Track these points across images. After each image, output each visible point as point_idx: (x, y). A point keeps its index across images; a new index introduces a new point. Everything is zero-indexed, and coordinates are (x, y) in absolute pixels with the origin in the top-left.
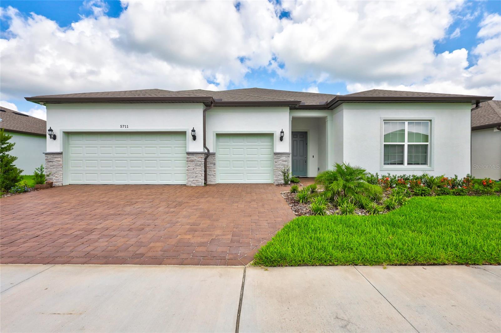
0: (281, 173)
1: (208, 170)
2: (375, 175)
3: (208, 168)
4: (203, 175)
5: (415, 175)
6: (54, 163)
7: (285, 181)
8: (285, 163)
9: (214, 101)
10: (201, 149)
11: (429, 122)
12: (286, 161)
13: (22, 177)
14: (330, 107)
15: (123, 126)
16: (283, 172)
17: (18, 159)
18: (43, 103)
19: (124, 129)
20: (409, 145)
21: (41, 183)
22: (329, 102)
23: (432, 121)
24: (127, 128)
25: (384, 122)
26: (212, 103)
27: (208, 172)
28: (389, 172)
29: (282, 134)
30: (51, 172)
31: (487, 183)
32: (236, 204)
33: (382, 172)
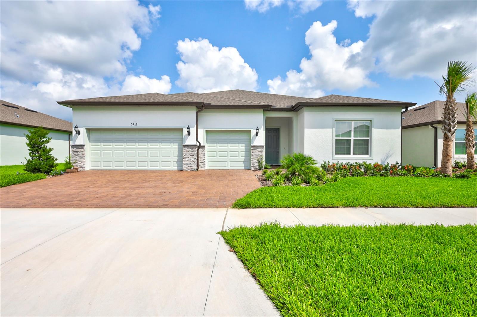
0: (257, 161)
1: (199, 158)
2: (327, 162)
3: (199, 157)
4: (196, 163)
5: (357, 162)
6: (79, 153)
7: (259, 167)
8: (260, 154)
9: (204, 105)
10: (194, 143)
11: (370, 121)
12: (260, 152)
13: (57, 164)
14: (295, 109)
15: (133, 124)
16: (258, 160)
17: (54, 150)
18: (70, 106)
19: (134, 127)
20: (354, 140)
21: (70, 168)
22: (294, 105)
23: (372, 121)
24: (136, 126)
25: (336, 122)
26: (203, 106)
27: (199, 160)
28: (338, 160)
29: (257, 130)
30: (76, 160)
31: (408, 168)
32: (222, 182)
33: (333, 160)
